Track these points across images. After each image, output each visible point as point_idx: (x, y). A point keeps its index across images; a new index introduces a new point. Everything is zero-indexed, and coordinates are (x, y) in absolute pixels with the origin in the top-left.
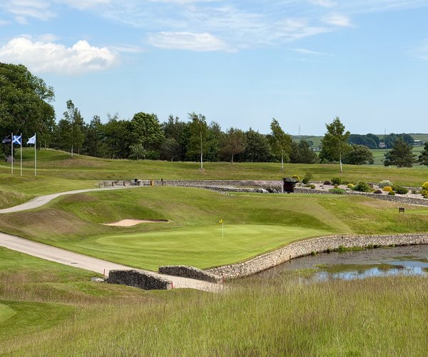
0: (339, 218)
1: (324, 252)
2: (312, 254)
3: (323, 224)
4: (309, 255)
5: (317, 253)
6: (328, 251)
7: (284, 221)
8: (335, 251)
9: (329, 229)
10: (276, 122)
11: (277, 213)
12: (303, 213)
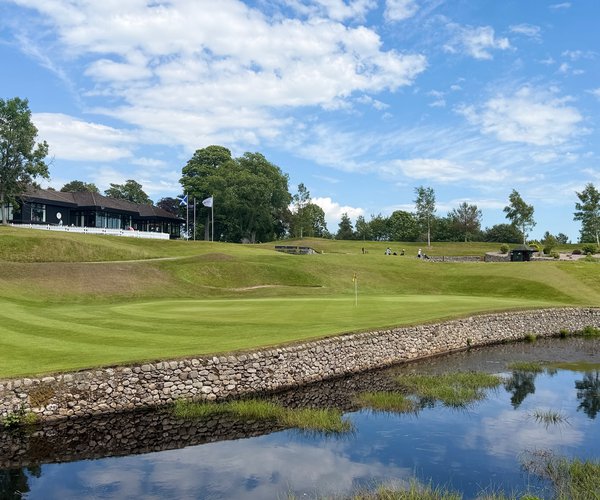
0: (589, 285)
1: (555, 336)
2: (528, 339)
3: (560, 293)
4: (520, 340)
5: (539, 337)
6: (562, 336)
7: (499, 291)
8: (576, 335)
9: (570, 300)
10: (517, 193)
11: (492, 280)
12: (531, 279)
